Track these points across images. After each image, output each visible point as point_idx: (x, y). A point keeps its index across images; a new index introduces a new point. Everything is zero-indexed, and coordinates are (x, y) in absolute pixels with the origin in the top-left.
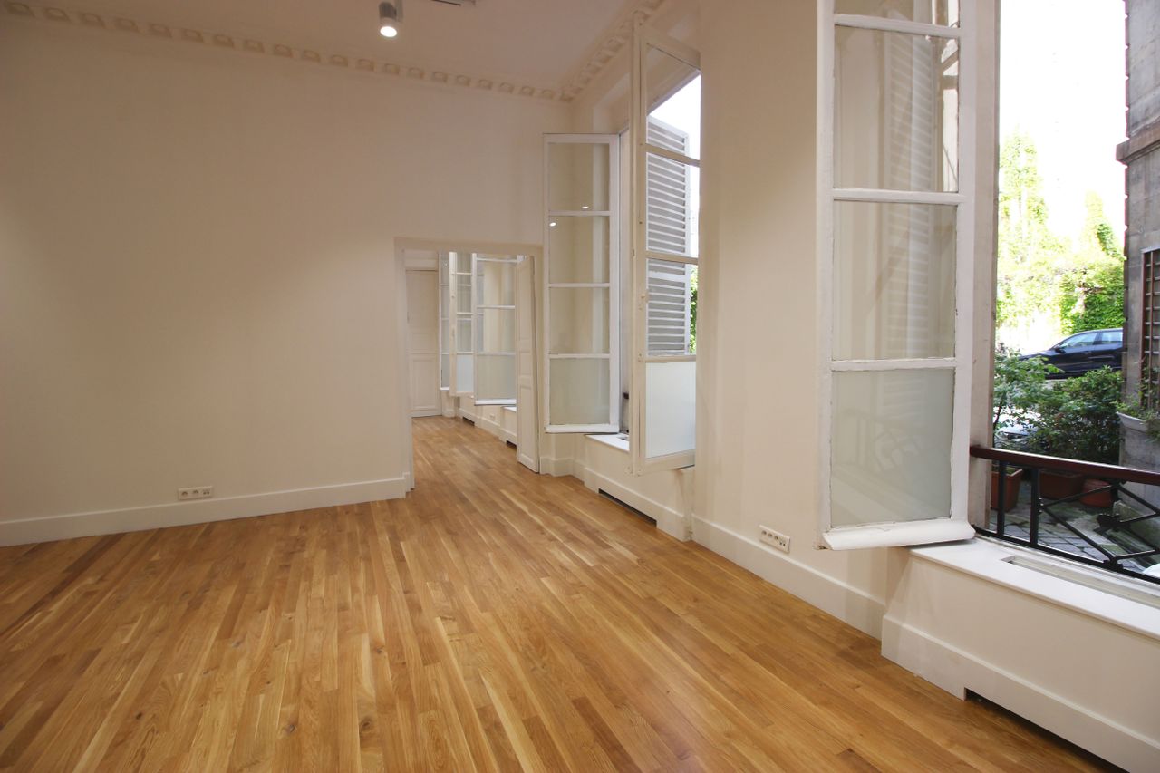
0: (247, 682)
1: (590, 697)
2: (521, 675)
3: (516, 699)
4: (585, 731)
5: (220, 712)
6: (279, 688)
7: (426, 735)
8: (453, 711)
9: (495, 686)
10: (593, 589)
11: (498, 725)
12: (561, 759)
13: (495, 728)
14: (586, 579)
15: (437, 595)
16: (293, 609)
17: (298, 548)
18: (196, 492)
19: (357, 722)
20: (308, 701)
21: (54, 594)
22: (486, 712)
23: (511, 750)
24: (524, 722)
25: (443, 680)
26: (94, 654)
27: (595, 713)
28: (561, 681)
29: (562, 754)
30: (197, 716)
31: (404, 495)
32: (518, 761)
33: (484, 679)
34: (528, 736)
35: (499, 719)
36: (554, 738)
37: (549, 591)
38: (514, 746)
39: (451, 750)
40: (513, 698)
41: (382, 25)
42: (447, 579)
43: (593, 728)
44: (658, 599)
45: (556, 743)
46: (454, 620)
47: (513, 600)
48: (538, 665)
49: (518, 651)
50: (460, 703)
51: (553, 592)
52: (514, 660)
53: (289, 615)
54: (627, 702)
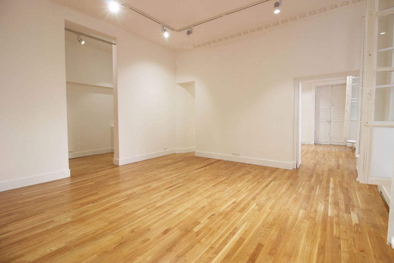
0: (207, 196)
1: (265, 246)
2: (255, 228)
3: (246, 232)
4: (251, 251)
5: (198, 199)
6: (209, 200)
7: (219, 224)
8: (230, 224)
9: (246, 226)
10: (317, 222)
11: (234, 234)
12: (237, 251)
13: (233, 233)
14: (319, 218)
15: (263, 198)
16: (229, 187)
17: (248, 174)
18: (236, 154)
19: (213, 213)
20: (211, 205)
21: (202, 168)
22: (236, 229)
23: (230, 240)
24: (241, 237)
25: (237, 217)
26: (196, 180)
27: (261, 250)
28: (264, 237)
29: (238, 250)
30: (195, 197)
31: (292, 169)
32: (228, 243)
33: (246, 223)
34: (237, 241)
35: (236, 233)
36: (242, 246)
37: (299, 214)
38: (231, 240)
39: (219, 231)
40: (246, 231)
41: (275, 10)
42: (271, 196)
43: (254, 252)
44: (341, 240)
45: (241, 247)
46: (259, 206)
47: (282, 211)
48: (264, 229)
49: (264, 222)
50: (234, 223)
51: (299, 215)
52: (260, 223)
53: (228, 187)
54: (274, 255)
